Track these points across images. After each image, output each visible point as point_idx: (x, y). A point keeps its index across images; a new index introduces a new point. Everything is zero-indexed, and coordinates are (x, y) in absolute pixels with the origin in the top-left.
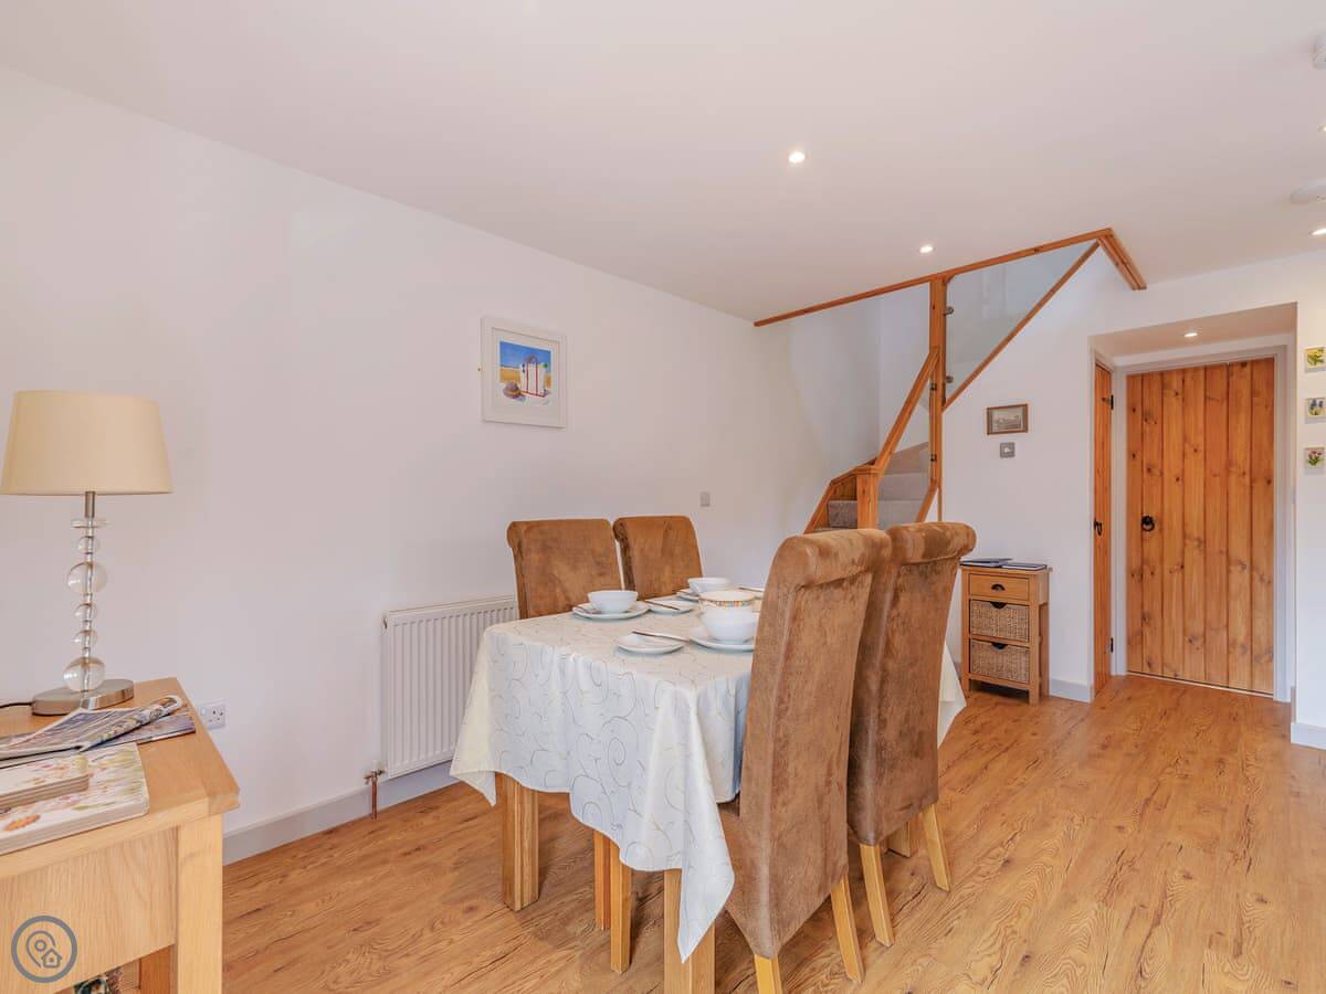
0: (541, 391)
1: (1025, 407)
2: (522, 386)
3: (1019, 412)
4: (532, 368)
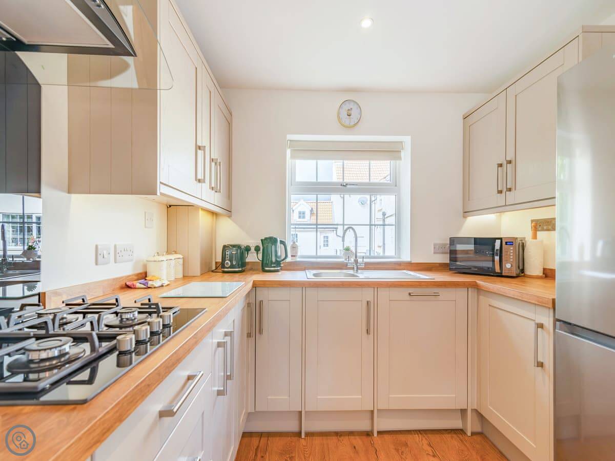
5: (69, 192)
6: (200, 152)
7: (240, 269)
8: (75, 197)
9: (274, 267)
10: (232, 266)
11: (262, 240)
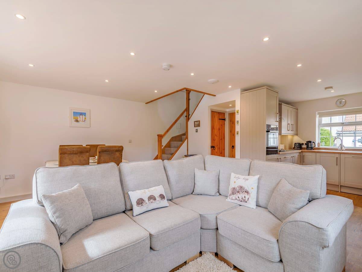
0: (84, 121)
1: (199, 121)
2: (79, 120)
3: (198, 122)
4: (81, 116)
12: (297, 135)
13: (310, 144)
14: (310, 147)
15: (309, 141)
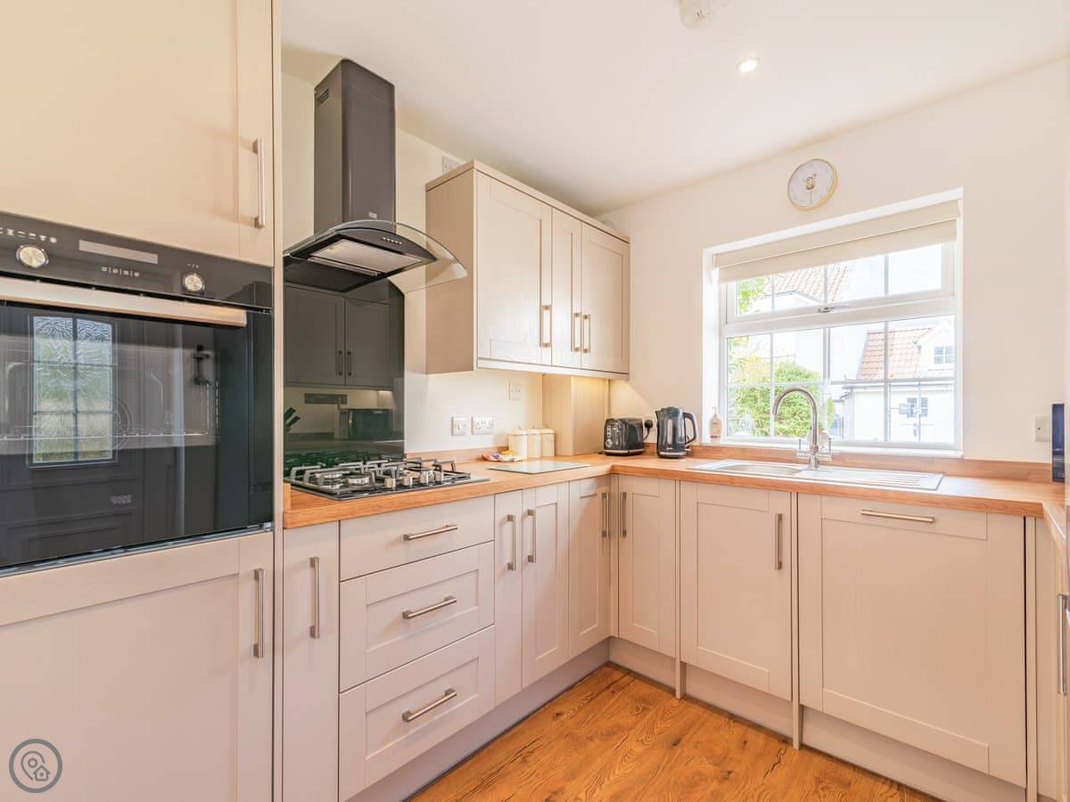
5: (427, 373)
6: (546, 313)
7: (626, 451)
8: (432, 376)
9: (670, 451)
10: (614, 447)
11: (656, 412)
12: (627, 380)
13: (670, 422)
14: (670, 440)
15: (669, 409)
